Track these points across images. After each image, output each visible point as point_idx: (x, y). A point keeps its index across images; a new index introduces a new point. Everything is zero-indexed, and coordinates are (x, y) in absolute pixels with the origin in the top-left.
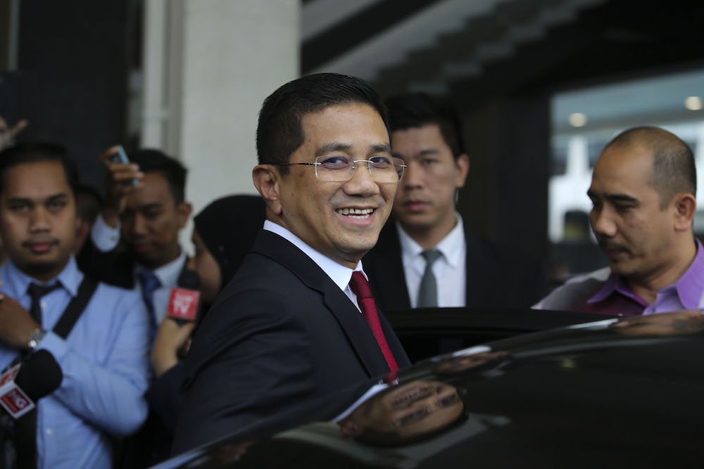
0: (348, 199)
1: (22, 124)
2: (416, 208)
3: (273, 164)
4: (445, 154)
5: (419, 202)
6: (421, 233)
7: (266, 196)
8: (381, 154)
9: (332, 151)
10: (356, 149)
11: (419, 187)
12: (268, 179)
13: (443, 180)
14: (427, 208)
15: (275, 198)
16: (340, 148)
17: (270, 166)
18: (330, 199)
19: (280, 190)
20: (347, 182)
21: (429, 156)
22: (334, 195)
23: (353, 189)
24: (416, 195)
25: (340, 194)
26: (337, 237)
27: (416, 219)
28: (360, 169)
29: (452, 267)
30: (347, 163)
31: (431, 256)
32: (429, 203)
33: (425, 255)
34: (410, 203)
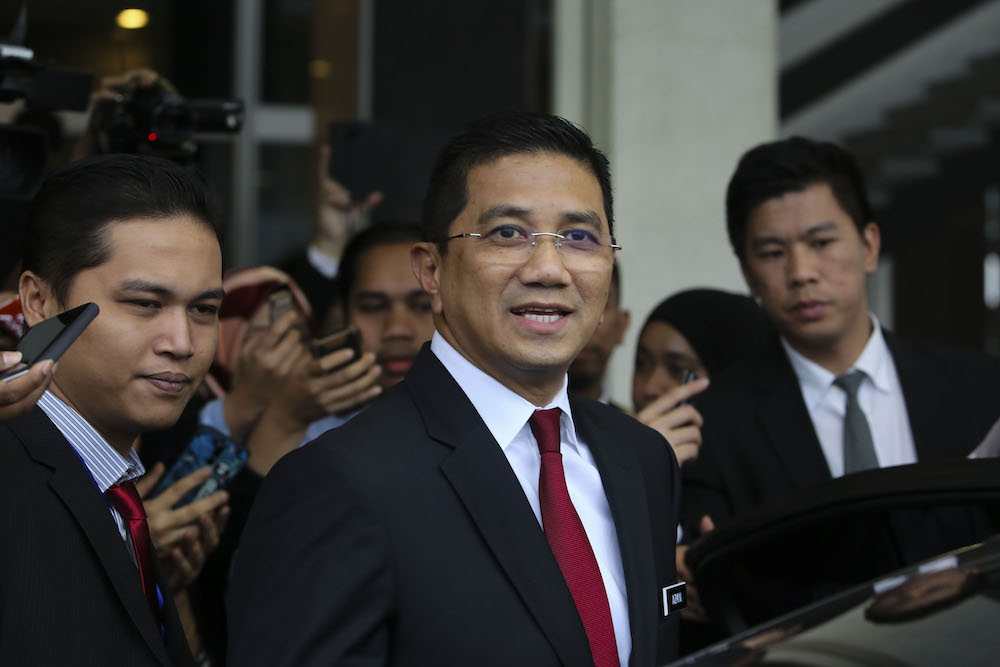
0: (525, 290)
1: (375, 198)
2: (810, 312)
3: (434, 241)
4: (846, 228)
5: (814, 304)
6: (823, 349)
7: (426, 288)
8: (581, 226)
9: (501, 216)
10: (539, 216)
11: (813, 281)
12: (429, 264)
13: (847, 265)
14: (828, 310)
15: (435, 292)
16: (513, 212)
17: (431, 244)
18: (501, 293)
19: (441, 279)
20: (524, 265)
21: (822, 235)
22: (505, 286)
23: (530, 275)
24: (809, 294)
25: (514, 286)
26: (507, 348)
27: (812, 329)
28: (543, 246)
29: (883, 392)
30: (526, 237)
31: (849, 383)
32: (831, 303)
33: (840, 383)
34: (803, 305)
